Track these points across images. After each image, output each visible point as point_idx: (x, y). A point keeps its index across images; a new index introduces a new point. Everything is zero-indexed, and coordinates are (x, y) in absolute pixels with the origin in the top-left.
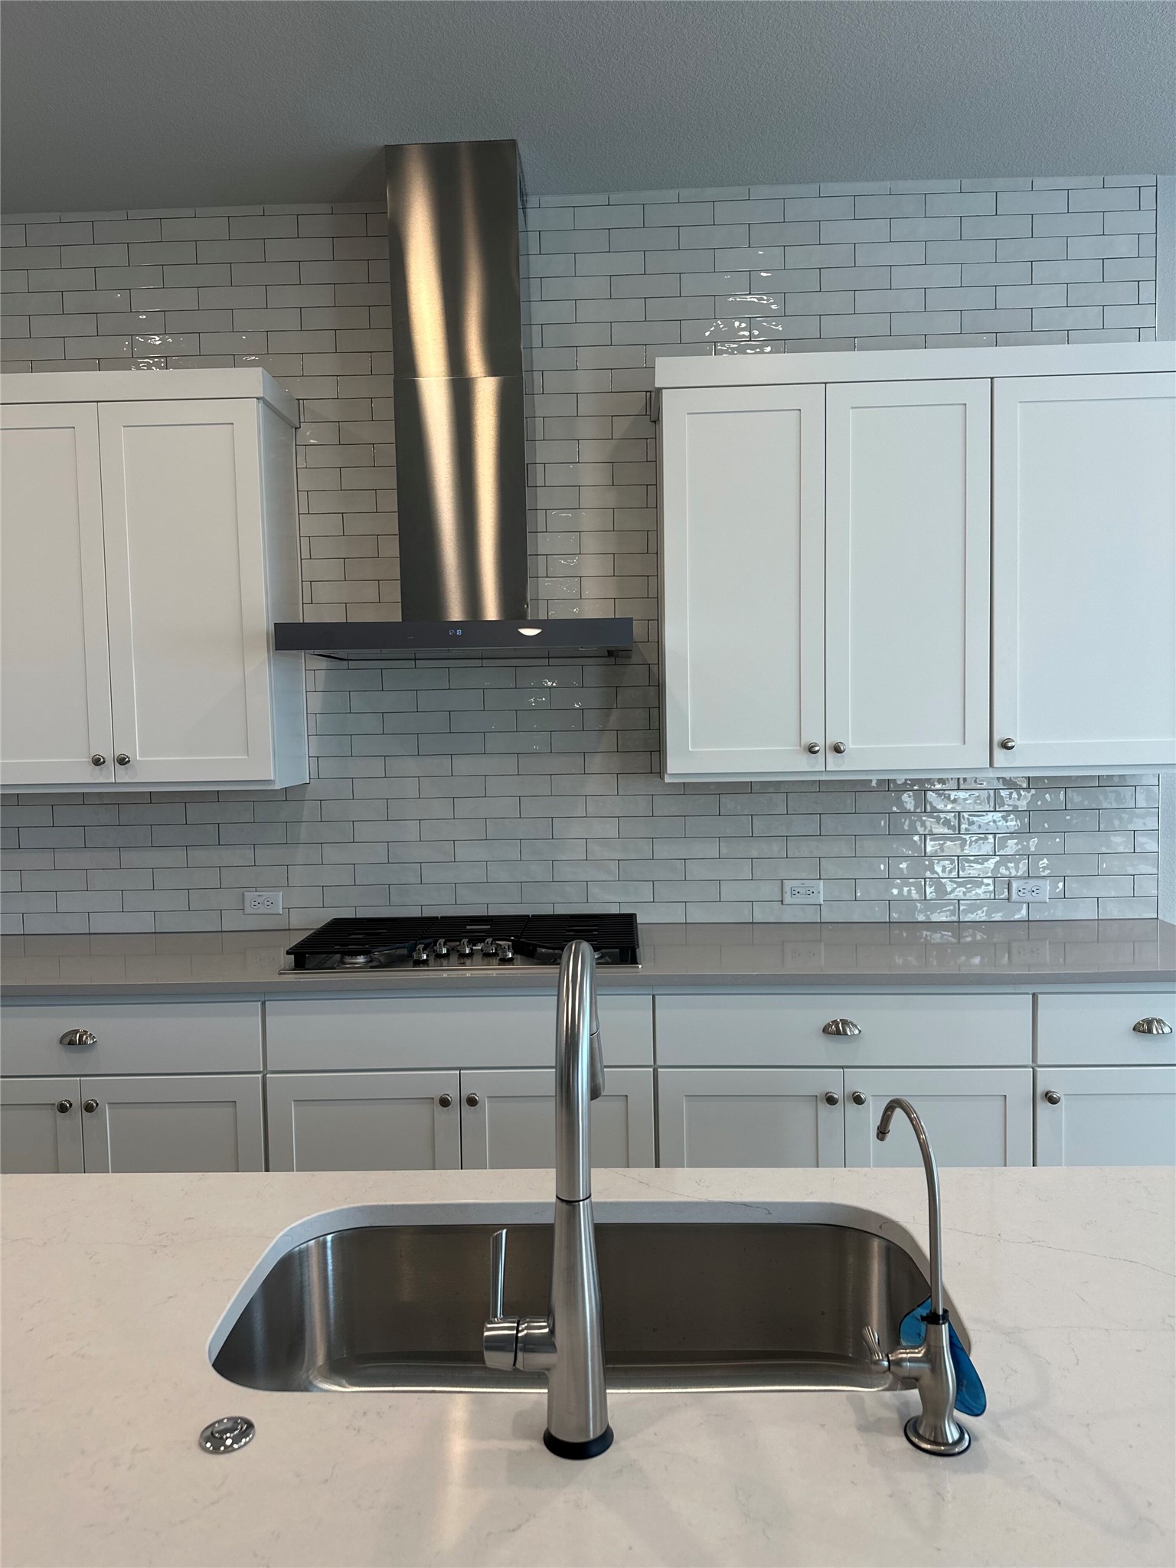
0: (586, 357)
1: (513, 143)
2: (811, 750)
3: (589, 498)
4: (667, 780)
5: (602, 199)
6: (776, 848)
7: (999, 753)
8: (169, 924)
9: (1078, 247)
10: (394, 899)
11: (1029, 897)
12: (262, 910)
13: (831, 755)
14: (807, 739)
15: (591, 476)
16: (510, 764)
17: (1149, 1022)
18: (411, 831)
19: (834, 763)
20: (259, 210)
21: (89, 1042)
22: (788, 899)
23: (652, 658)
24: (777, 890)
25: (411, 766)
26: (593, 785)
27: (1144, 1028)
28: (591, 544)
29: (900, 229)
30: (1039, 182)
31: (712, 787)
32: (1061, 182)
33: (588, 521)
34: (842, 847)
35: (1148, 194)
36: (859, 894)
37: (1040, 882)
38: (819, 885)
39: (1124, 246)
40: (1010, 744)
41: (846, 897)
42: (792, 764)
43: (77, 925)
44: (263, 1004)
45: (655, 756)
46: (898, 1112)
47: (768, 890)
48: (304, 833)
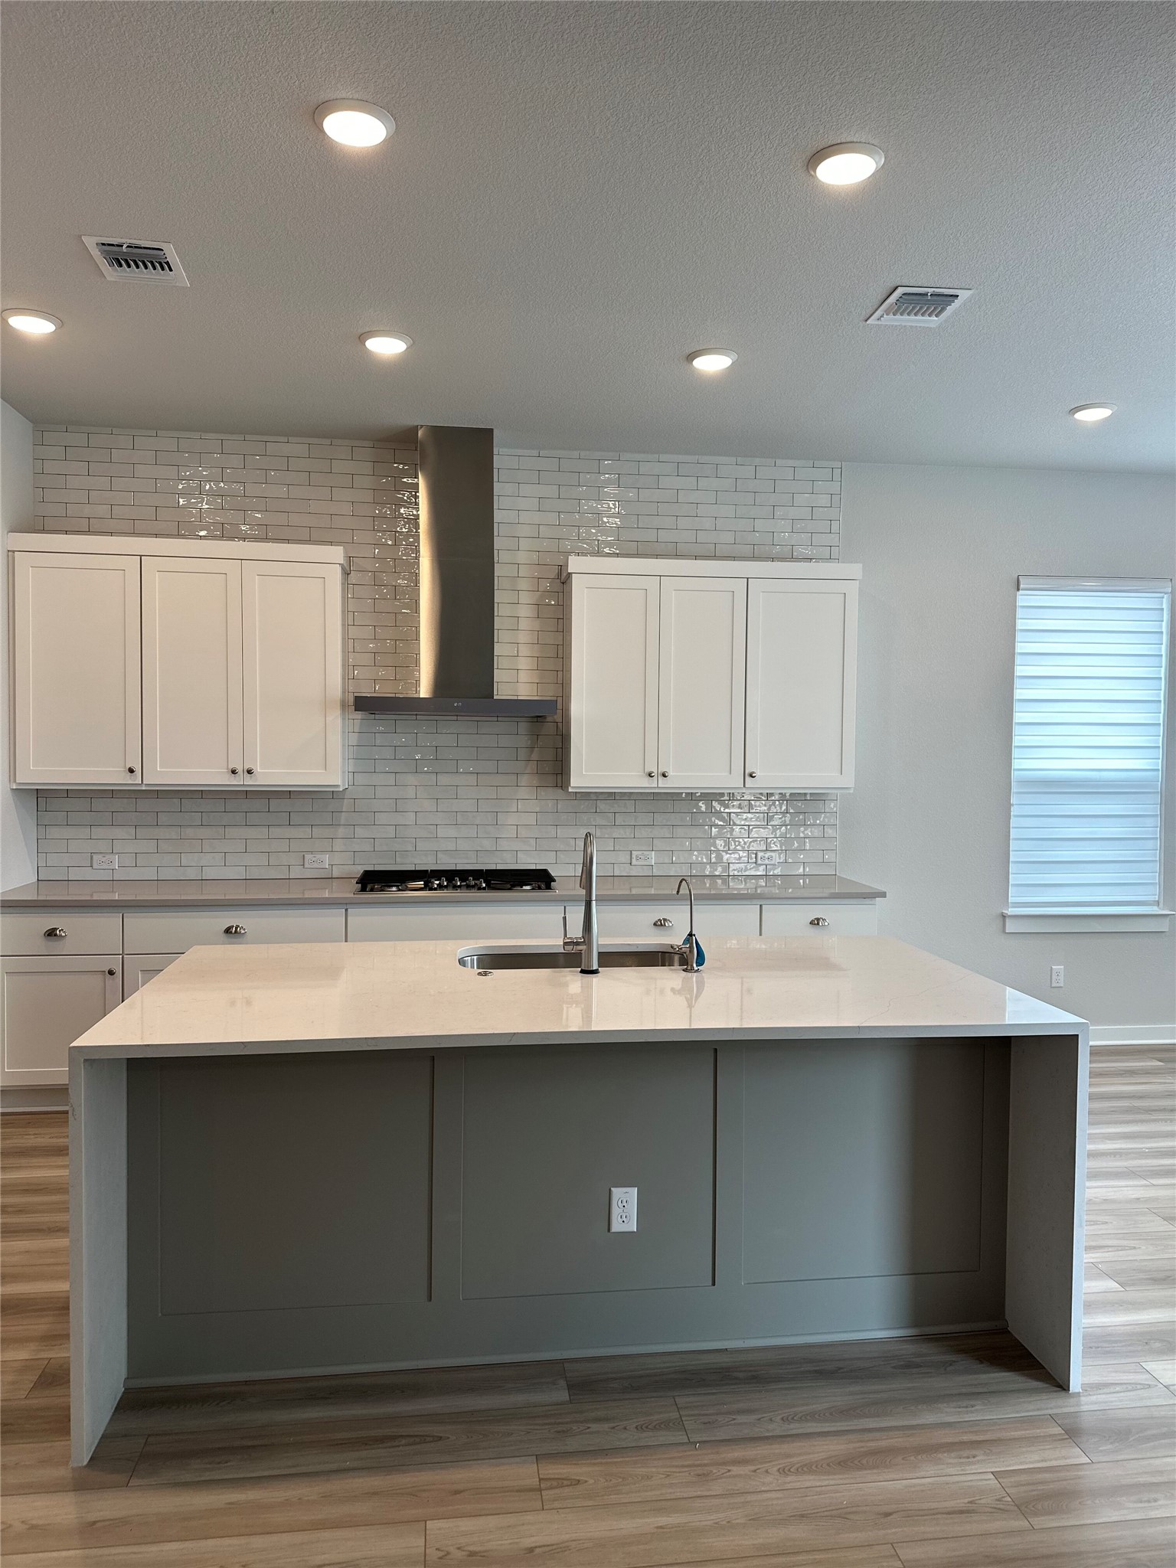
0: (524, 544)
1: (491, 431)
2: (650, 775)
3: (524, 624)
4: (570, 790)
5: (535, 453)
6: (628, 832)
7: (748, 779)
8: (255, 873)
9: (800, 499)
10: (398, 860)
11: (767, 862)
12: (315, 865)
13: (661, 778)
14: (648, 770)
15: (525, 612)
16: (472, 779)
17: (818, 919)
18: (410, 818)
19: (663, 783)
20: (328, 442)
21: (243, 932)
22: (634, 862)
23: (558, 718)
24: (628, 857)
25: (411, 779)
26: (523, 793)
27: (816, 922)
28: (524, 650)
29: (703, 483)
30: (779, 462)
31: (592, 795)
32: (791, 463)
33: (523, 637)
34: (665, 832)
35: (837, 472)
36: (674, 859)
37: (773, 854)
38: (651, 854)
39: (824, 500)
40: (754, 775)
41: (666, 861)
42: (640, 783)
43: (192, 874)
44: (346, 910)
45: (559, 777)
46: (684, 882)
47: (624, 857)
48: (343, 816)
